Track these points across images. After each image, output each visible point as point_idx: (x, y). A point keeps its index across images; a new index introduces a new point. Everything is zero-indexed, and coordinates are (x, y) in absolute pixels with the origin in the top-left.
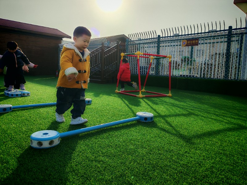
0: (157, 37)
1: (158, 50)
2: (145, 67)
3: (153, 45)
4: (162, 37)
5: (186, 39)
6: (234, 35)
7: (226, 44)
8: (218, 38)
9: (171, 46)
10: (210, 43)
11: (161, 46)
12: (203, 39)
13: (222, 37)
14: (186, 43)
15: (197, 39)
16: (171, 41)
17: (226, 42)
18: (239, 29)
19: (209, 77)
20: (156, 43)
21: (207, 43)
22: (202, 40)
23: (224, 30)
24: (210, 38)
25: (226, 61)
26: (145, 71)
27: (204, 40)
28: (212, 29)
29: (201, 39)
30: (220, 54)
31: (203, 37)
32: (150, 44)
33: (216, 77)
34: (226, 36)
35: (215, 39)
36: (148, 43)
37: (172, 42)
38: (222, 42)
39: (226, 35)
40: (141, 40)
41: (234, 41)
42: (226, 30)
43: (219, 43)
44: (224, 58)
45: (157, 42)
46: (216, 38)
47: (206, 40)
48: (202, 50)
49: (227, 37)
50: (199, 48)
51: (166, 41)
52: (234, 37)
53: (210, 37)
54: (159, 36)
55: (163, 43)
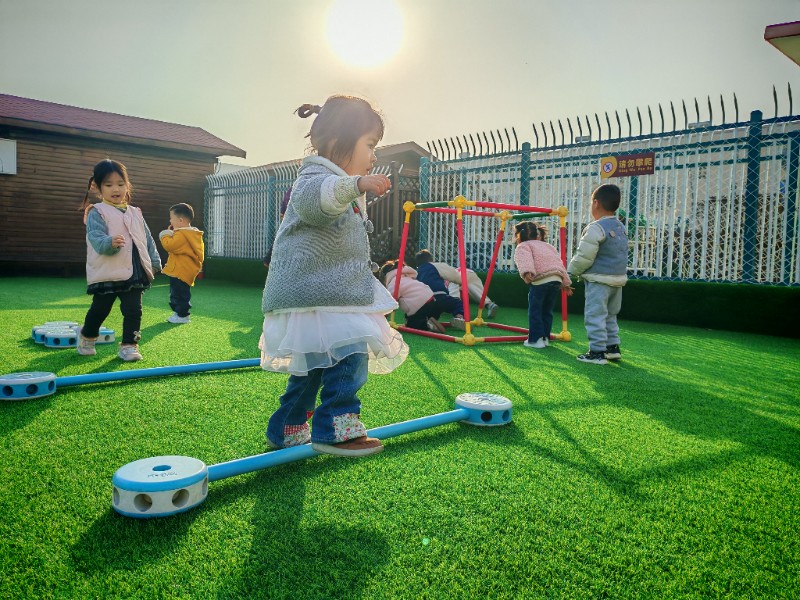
0: (520, 148)
1: (522, 189)
2: (482, 245)
3: (507, 175)
4: (538, 150)
5: (614, 154)
6: (769, 141)
7: (744, 167)
8: (719, 150)
9: (566, 176)
10: (693, 165)
11: (532, 179)
12: (668, 152)
13: (730, 145)
14: (615, 166)
15: (650, 153)
16: (566, 159)
17: (744, 161)
18: (785, 119)
19: (691, 276)
20: (516, 168)
21: (681, 167)
22: (664, 156)
23: (738, 125)
24: (693, 149)
25: (746, 222)
26: (482, 258)
27: (673, 156)
28: (696, 121)
29: (661, 154)
30: (724, 201)
31: (670, 148)
32: (497, 171)
33: (714, 276)
34: (745, 143)
35: (706, 152)
36: (492, 168)
37: (569, 164)
38: (731, 162)
39: (744, 139)
40: (469, 159)
41: (771, 158)
42: (742, 124)
43: (721, 166)
44: (740, 212)
45: (522, 163)
46: (710, 151)
47: (678, 157)
48: (666, 189)
49: (745, 147)
50: (657, 180)
51: (548, 161)
52: (769, 144)
53: (691, 146)
54: (526, 145)
55: (540, 168)
